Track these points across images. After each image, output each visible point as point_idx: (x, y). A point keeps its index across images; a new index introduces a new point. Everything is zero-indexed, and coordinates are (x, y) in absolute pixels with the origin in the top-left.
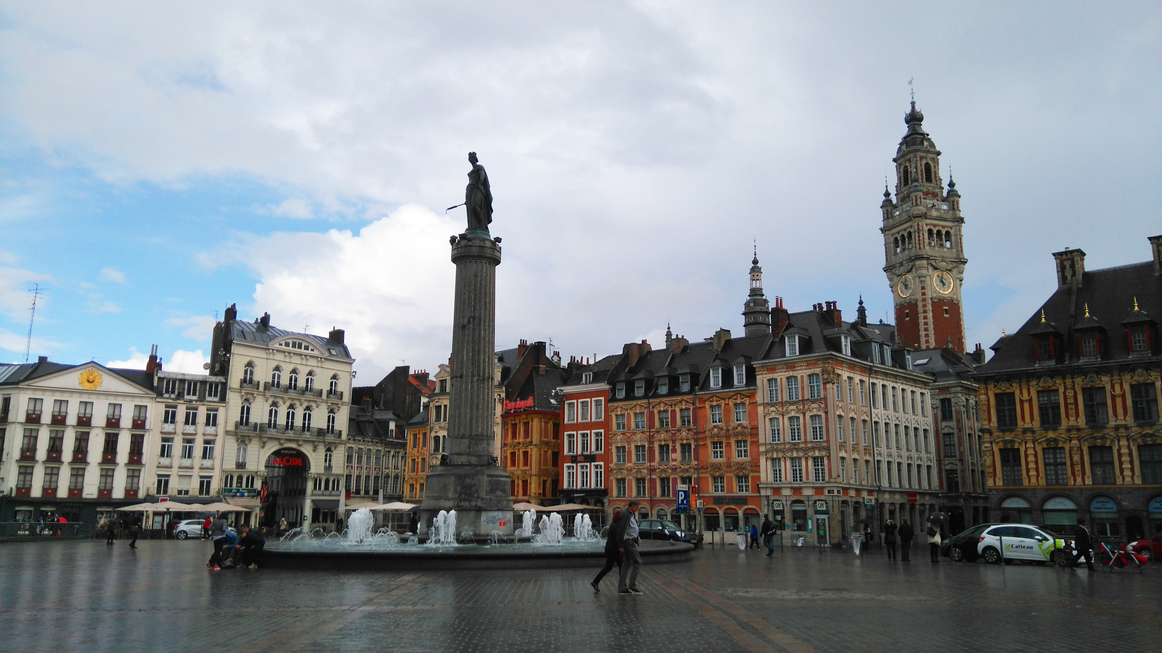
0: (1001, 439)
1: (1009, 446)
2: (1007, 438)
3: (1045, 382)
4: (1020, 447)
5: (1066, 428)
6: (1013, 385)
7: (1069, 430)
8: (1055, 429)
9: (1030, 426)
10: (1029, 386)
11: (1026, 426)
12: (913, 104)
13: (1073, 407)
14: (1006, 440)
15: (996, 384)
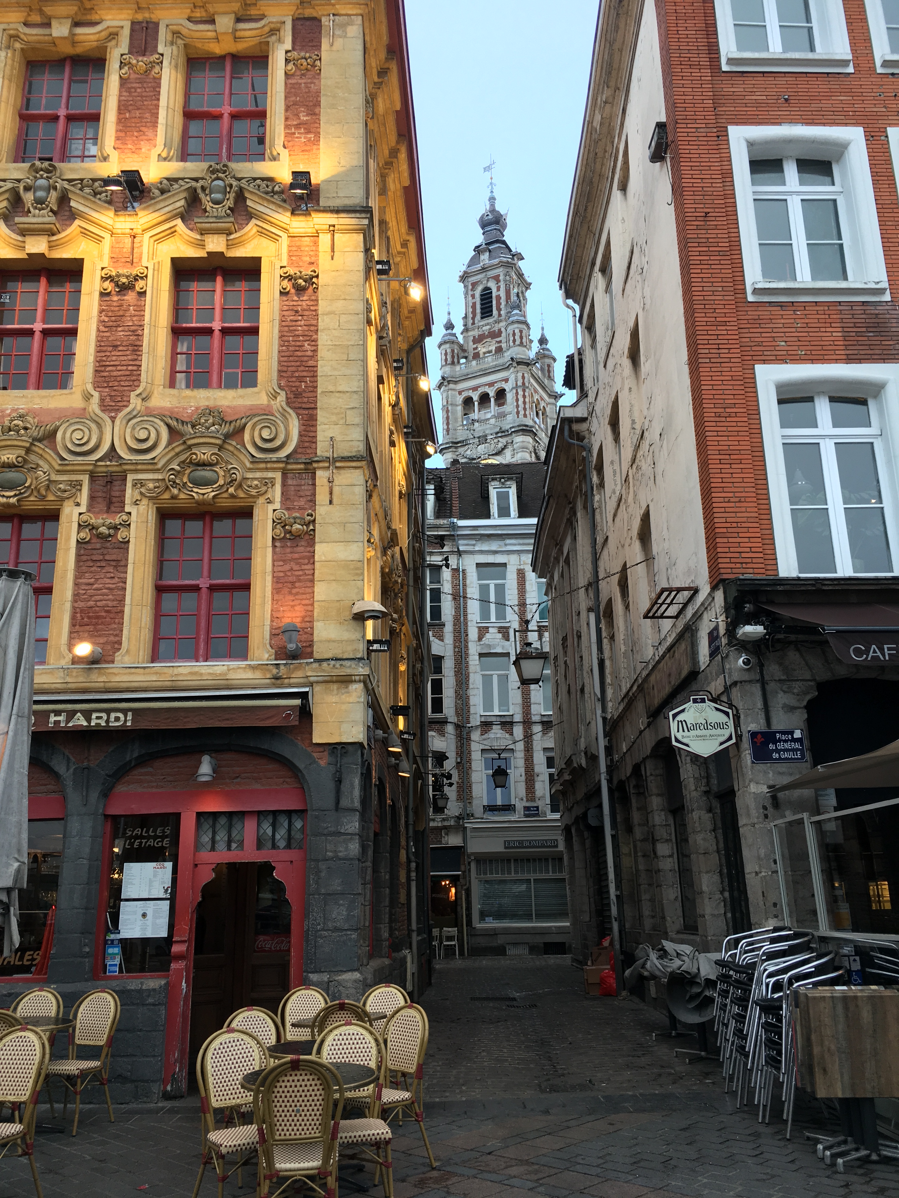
12: (492, 199)
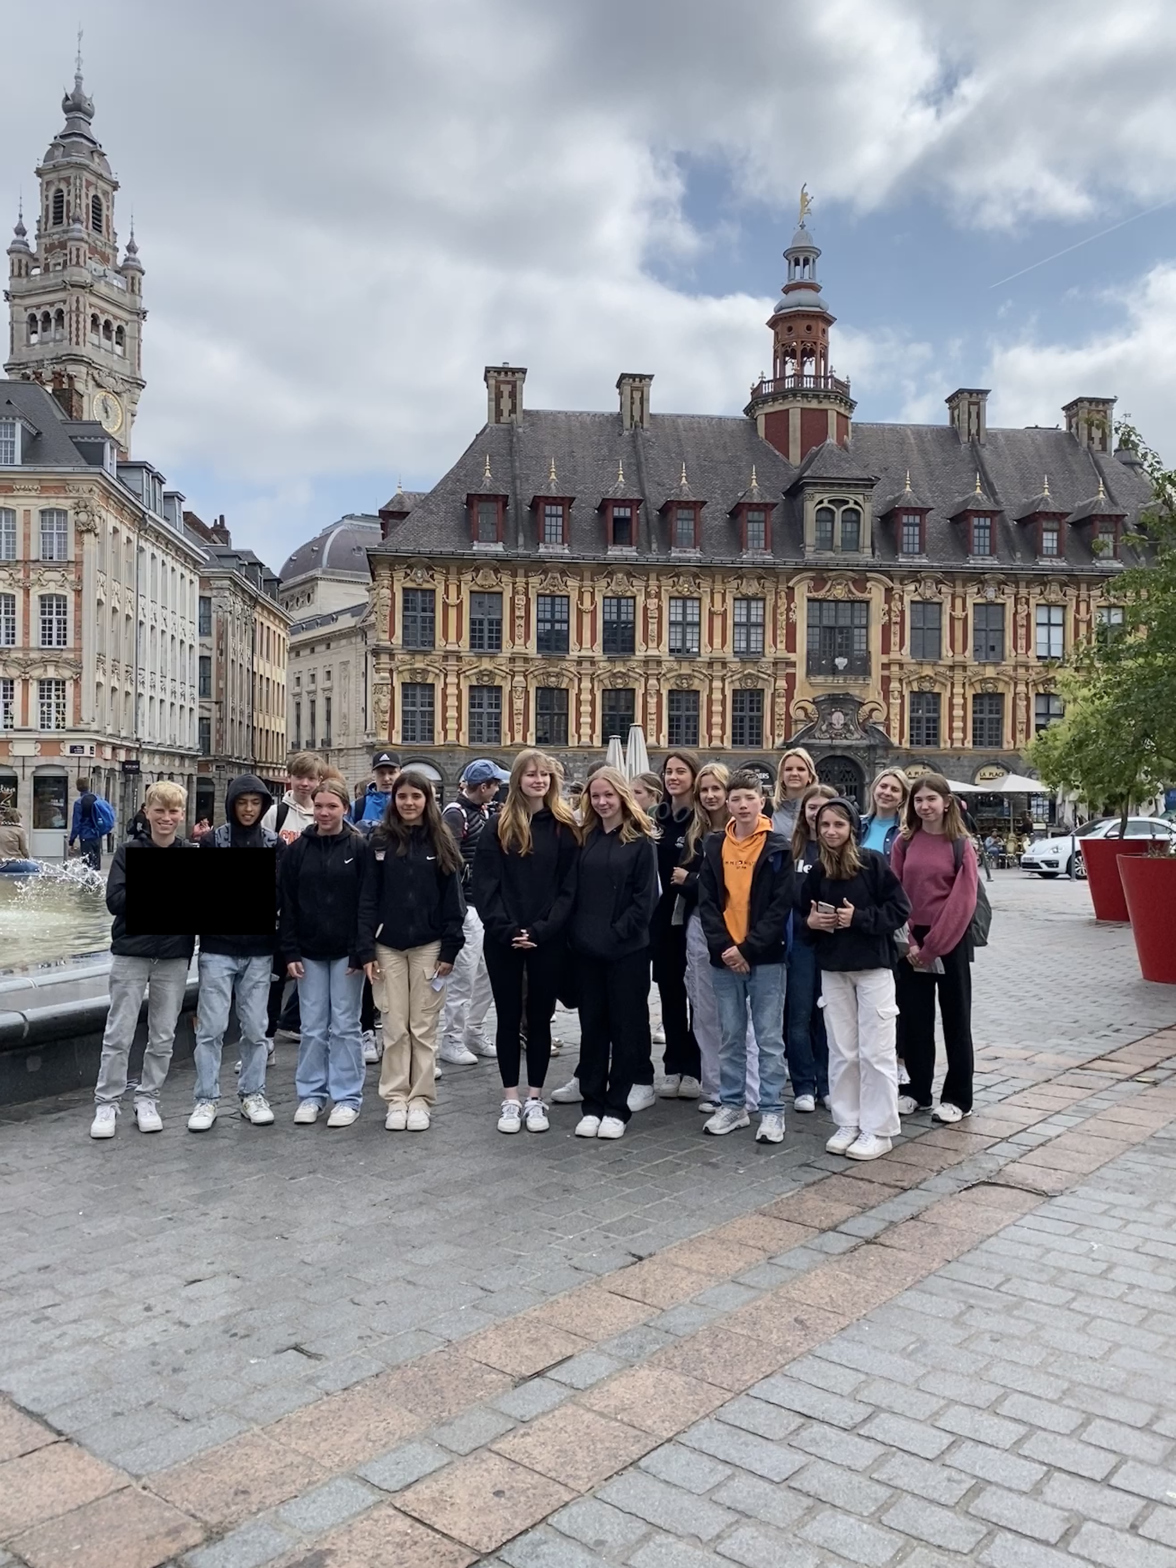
0: (409, 667)
1: (419, 680)
2: (417, 666)
3: (485, 578)
4: (436, 683)
5: (509, 655)
6: (435, 576)
7: (512, 660)
8: (492, 657)
9: (455, 648)
10: (460, 582)
11: (449, 648)
13: (522, 622)
14: (415, 669)
15: (409, 571)
